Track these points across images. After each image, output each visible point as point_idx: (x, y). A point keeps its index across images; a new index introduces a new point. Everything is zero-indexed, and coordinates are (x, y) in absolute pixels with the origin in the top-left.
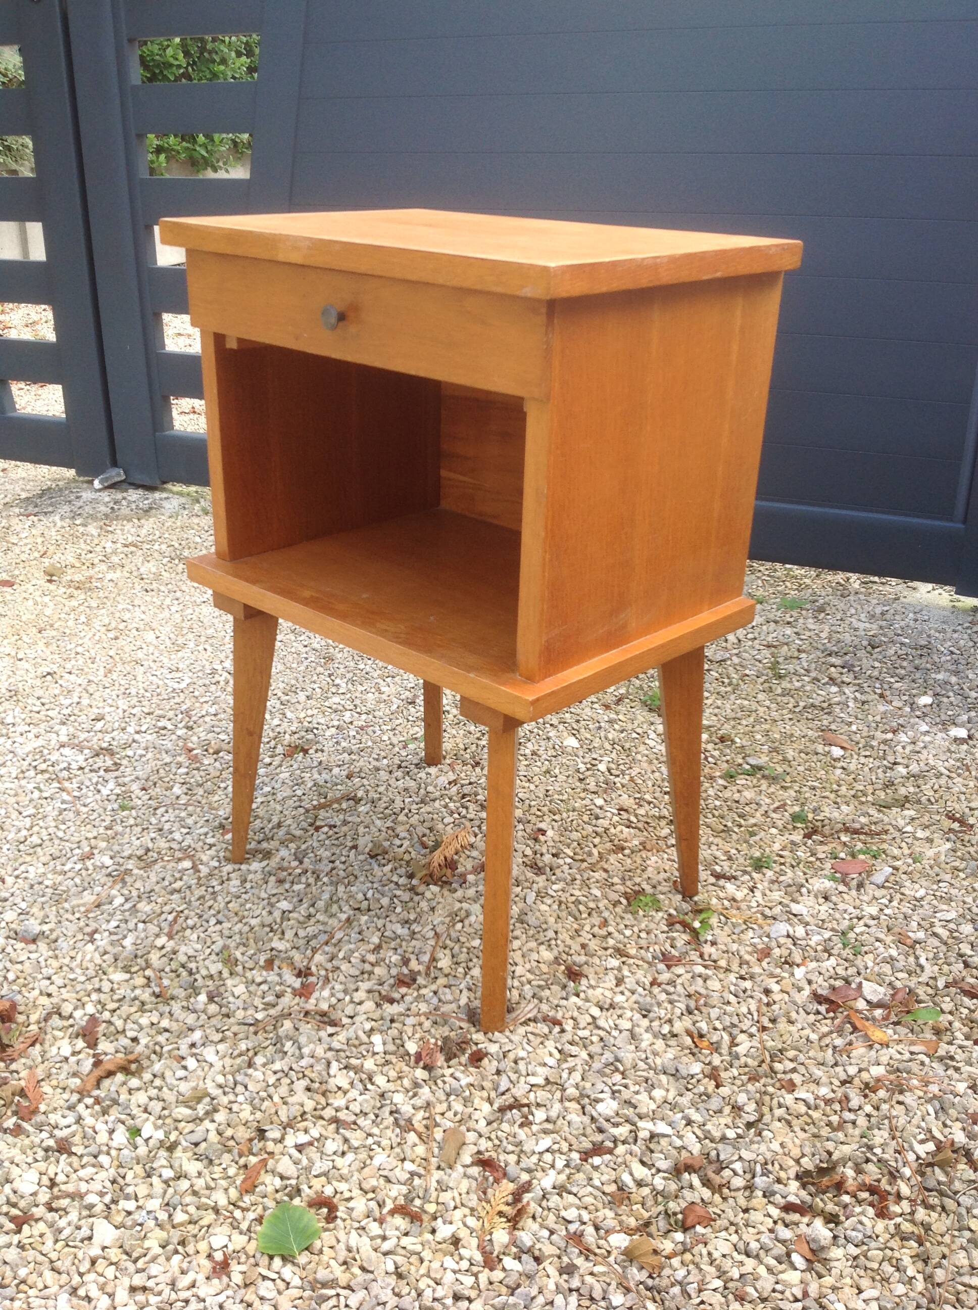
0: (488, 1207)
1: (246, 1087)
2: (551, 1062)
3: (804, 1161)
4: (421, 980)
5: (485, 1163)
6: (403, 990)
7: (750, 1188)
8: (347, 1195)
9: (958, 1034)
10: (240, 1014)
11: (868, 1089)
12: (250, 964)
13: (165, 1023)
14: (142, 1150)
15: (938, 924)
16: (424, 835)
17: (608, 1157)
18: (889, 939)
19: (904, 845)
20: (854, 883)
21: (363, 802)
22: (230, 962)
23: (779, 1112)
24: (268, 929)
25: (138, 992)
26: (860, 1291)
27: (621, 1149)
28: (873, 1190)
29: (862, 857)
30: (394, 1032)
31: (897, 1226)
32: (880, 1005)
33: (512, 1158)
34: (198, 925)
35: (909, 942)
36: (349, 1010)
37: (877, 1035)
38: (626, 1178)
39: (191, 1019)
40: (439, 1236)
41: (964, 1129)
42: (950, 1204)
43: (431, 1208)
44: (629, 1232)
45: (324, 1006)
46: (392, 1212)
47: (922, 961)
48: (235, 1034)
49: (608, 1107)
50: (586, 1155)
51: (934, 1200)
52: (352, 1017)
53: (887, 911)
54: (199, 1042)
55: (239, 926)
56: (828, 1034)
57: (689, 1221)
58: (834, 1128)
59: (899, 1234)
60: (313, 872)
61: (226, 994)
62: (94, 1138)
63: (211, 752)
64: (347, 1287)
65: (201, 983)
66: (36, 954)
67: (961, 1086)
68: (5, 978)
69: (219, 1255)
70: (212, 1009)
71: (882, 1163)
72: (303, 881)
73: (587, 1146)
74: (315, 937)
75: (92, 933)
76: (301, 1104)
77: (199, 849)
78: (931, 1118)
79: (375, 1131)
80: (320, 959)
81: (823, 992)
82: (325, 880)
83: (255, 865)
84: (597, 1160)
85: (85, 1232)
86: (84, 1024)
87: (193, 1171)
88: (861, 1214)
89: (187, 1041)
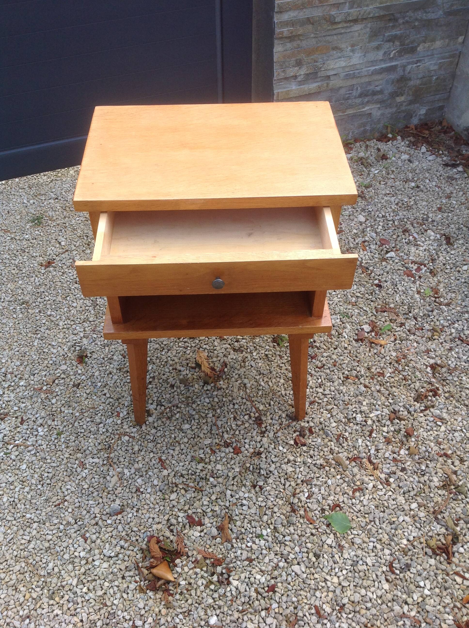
0: (369, 470)
1: (270, 495)
2: (329, 416)
3: (412, 395)
4: (264, 418)
5: (354, 459)
6: (263, 426)
7: (409, 412)
8: (336, 499)
9: (395, 327)
10: (230, 474)
11: (398, 361)
12: (207, 456)
13: (214, 497)
14: (270, 539)
15: (355, 292)
16: (188, 364)
17: (375, 432)
18: (350, 307)
22: (201, 460)
23: (388, 384)
24: (192, 439)
25: (188, 496)
26: (457, 420)
27: (374, 427)
28: (431, 391)
30: (281, 442)
31: (444, 396)
32: (371, 331)
33: (355, 452)
34: (167, 457)
35: (354, 304)
36: (259, 445)
37: (383, 342)
38: (384, 434)
39: (218, 489)
40: (370, 489)
41: (428, 357)
42: (447, 381)
43: (358, 483)
44: (400, 449)
45: (252, 450)
46: (353, 493)
47: (365, 308)
48: (237, 482)
49: (359, 418)
50: (370, 436)
51: (445, 383)
52: (261, 447)
53: (339, 296)
54: (233, 494)
55: (183, 446)
56: (370, 350)
57: (411, 434)
58: (405, 380)
59: (447, 398)
60: (174, 406)
61: (215, 472)
62: (252, 549)
63: (51, 384)
64: (371, 521)
65: (203, 474)
66: (130, 515)
67: (415, 344)
68: (134, 531)
69: (334, 544)
70: (220, 480)
71: (426, 381)
72: (176, 412)
73: (368, 433)
74: (211, 430)
75: (138, 490)
76: (290, 485)
77: (119, 429)
78: (421, 360)
79: (318, 475)
80: (226, 436)
81: (356, 338)
82: (183, 406)
83: (151, 419)
84: (374, 435)
85: (293, 573)
86: (187, 521)
87: (293, 531)
88: (437, 400)
89: (228, 496)
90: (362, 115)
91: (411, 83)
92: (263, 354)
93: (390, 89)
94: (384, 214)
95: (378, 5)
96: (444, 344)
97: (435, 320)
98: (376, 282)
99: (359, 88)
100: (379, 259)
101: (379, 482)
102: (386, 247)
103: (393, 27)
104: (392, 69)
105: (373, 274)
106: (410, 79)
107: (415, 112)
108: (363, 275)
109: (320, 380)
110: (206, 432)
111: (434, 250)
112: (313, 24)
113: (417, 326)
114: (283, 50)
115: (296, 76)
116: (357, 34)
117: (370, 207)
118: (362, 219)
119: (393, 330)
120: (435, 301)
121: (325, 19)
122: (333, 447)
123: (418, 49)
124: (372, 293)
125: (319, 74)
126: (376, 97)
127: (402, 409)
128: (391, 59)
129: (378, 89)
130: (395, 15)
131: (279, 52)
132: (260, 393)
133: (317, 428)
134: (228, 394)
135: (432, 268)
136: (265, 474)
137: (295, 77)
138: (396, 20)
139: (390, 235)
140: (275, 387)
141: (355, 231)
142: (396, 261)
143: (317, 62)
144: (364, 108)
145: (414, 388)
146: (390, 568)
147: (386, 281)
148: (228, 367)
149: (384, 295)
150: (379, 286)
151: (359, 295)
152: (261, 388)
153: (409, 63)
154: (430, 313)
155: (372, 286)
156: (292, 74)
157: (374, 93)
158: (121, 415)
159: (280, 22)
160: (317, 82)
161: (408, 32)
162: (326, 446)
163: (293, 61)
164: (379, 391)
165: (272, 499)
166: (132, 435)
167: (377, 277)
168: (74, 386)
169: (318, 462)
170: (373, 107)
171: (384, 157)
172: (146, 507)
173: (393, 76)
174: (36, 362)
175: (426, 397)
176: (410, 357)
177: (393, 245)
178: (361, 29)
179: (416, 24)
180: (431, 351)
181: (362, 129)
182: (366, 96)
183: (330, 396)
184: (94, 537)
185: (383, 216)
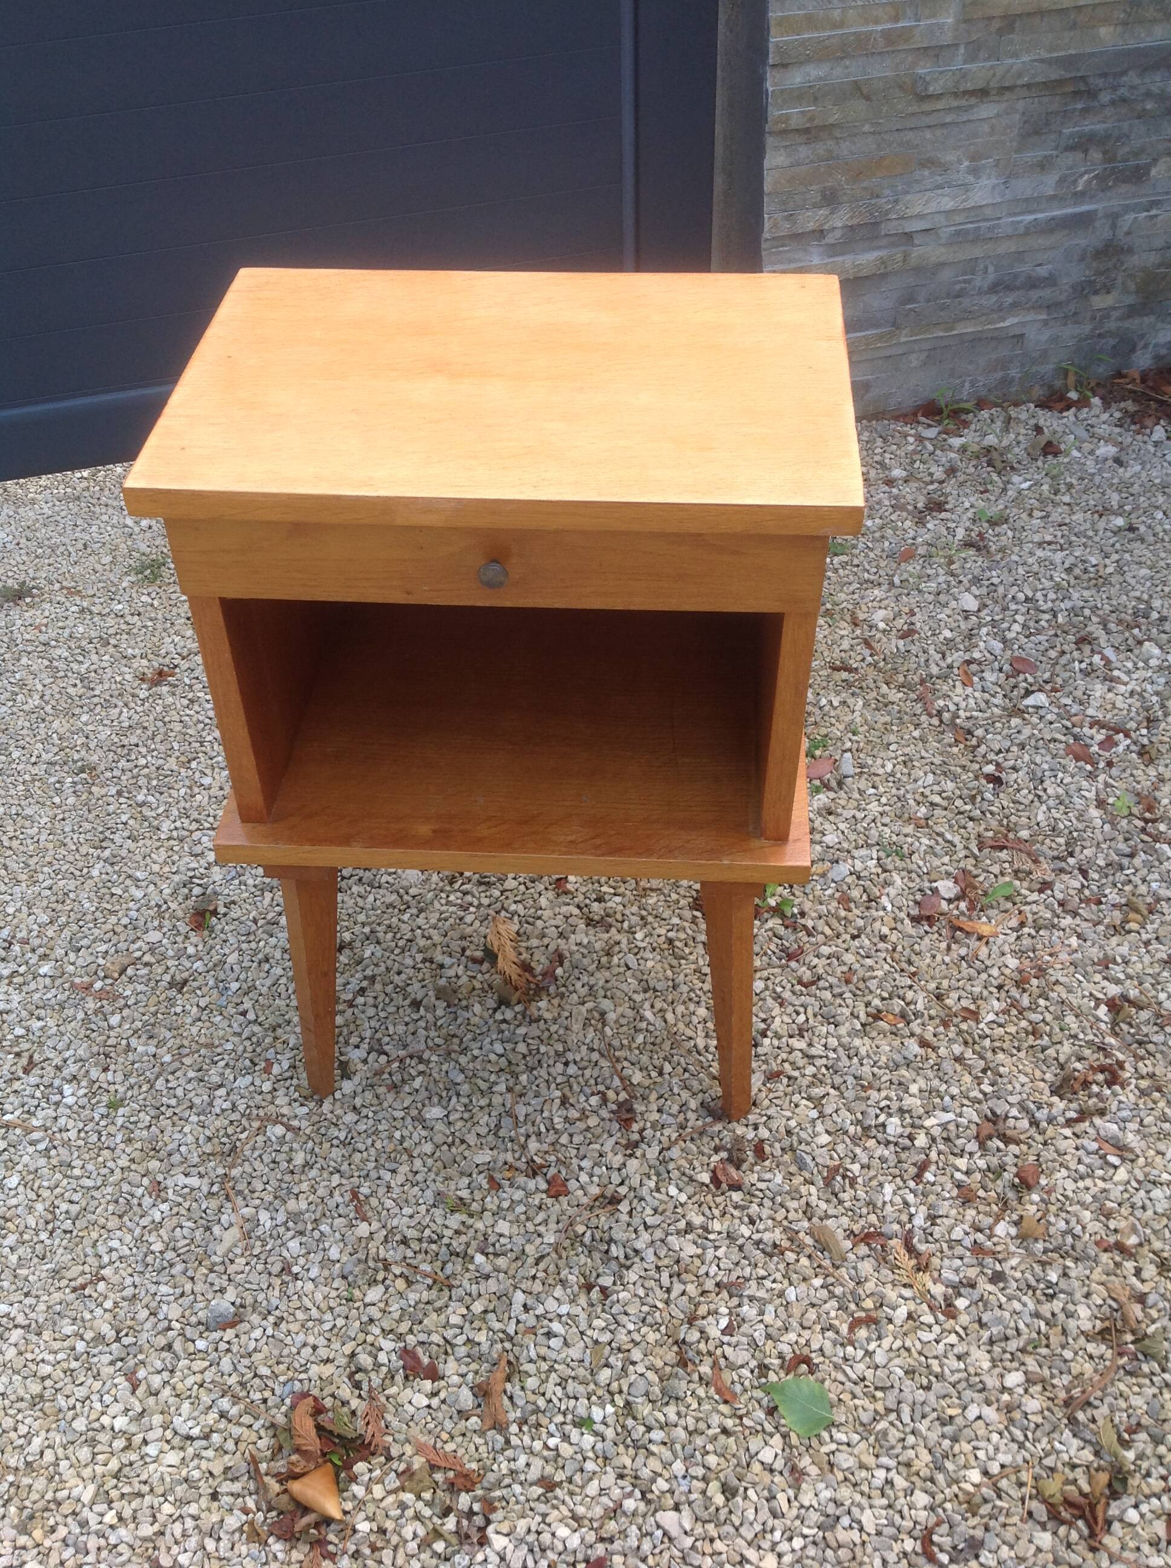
0: (902, 1272)
1: (626, 1313)
2: (814, 1114)
3: (1048, 1076)
4: (639, 1107)
5: (866, 1238)
6: (635, 1127)
7: (1034, 1123)
8: (803, 1341)
9: (1024, 892)
10: (530, 1249)
11: (1021, 983)
12: (478, 1195)
13: (478, 1307)
14: (610, 1433)
15: (927, 792)
16: (464, 950)
17: (933, 1168)
18: (909, 829)
19: (833, 721)
20: (834, 784)
21: (358, 944)
22: (460, 1205)
23: (987, 1042)
24: (445, 1147)
25: (413, 1297)
26: (1163, 1154)
27: (933, 1155)
28: (1102, 1069)
29: (818, 753)
30: (675, 1174)
31: (1137, 1087)
32: (958, 898)
33: (873, 1218)
34: (374, 1188)
35: (923, 822)
36: (616, 1178)
37: (985, 929)
38: (958, 1176)
39: (492, 1285)
40: (898, 1322)
41: (1105, 978)
42: (1150, 1047)
43: (868, 1304)
44: (998, 1219)
45: (595, 1190)
46: (852, 1329)
47: (949, 836)
48: (545, 1271)
49: (894, 1126)
50: (918, 1177)
51: (1141, 1052)
52: (622, 1183)
53: (884, 800)
54: (530, 1302)
55: (418, 1163)
56: (949, 948)
57: (1031, 1181)
58: (1033, 1034)
59: (1143, 1093)
60: (411, 1057)
61: (492, 1240)
62: (558, 1455)
63: (116, 975)
64: (889, 1411)
65: (457, 1245)
66: (256, 1330)
67: (1074, 941)
68: (261, 1377)
69: (779, 1465)
70: (502, 1262)
71: (1090, 1044)
72: (414, 1072)
73: (913, 1171)
74: (498, 1126)
75: (286, 1269)
76: (683, 1293)
77: (264, 1104)
78: (1085, 984)
79: (762, 1273)
80: (533, 1145)
81: (915, 912)
82: (434, 1058)
83: (347, 1086)
84: (929, 1176)
85: (659, 1533)
86: (401, 1363)
87: (673, 1417)
88: (1115, 1094)
89: (517, 1308)
90: (997, 338)
91: (1134, 261)
92: (663, 939)
93: (1077, 273)
94: (1030, 595)
95: (1045, 55)
96: (1155, 945)
97: (1137, 880)
98: (990, 769)
99: (991, 269)
100: (1004, 709)
101: (925, 1306)
102: (1026, 680)
103: (1085, 111)
104: (1083, 221)
105: (983, 747)
106: (1130, 251)
107: (1142, 336)
108: (955, 750)
109: (802, 1018)
110: (483, 1131)
111: (1157, 693)
112: (868, 98)
113: (1087, 892)
114: (787, 163)
115: (822, 231)
116: (986, 128)
117: (994, 573)
118: (970, 602)
119: (1018, 899)
120: (1143, 830)
121: (900, 87)
122: (814, 1200)
123: (1153, 172)
124: (973, 798)
125: (884, 229)
126: (1035, 294)
127: (1014, 1112)
128: (1080, 196)
129: (1042, 272)
130: (1091, 80)
131: (777, 167)
132: (640, 1039)
133: (777, 1145)
134: (555, 1036)
135: (1145, 741)
136: (622, 1256)
137: (820, 233)
138: (1092, 94)
139: (1042, 648)
140: (681, 1025)
141: (947, 634)
142: (1049, 717)
143: (878, 196)
144: (1003, 319)
145: (1056, 1059)
146: (923, 1544)
147: (1014, 769)
148: (566, 963)
149: (1005, 803)
150: (995, 780)
151: (937, 799)
152: (644, 1025)
153: (1127, 209)
154: (1125, 861)
155: (976, 778)
156: (811, 226)
157: (1033, 283)
158: (276, 1070)
159: (782, 91)
160: (879, 248)
161: (1125, 125)
162: (795, 1195)
163: (814, 192)
164: (959, 1059)
165: (631, 1327)
166: (295, 1123)
167: (992, 756)
168: (172, 984)
169: (767, 1237)
170: (1029, 318)
171: (1050, 449)
172: (300, 1315)
173: (1083, 240)
174: (89, 917)
175: (1086, 1084)
176: (1055, 974)
177: (1047, 675)
178: (998, 116)
179: (1149, 106)
180: (1115, 962)
181: (999, 374)
182: (1009, 288)
183: (824, 1061)
184: (156, 1381)
185: (1027, 599)
